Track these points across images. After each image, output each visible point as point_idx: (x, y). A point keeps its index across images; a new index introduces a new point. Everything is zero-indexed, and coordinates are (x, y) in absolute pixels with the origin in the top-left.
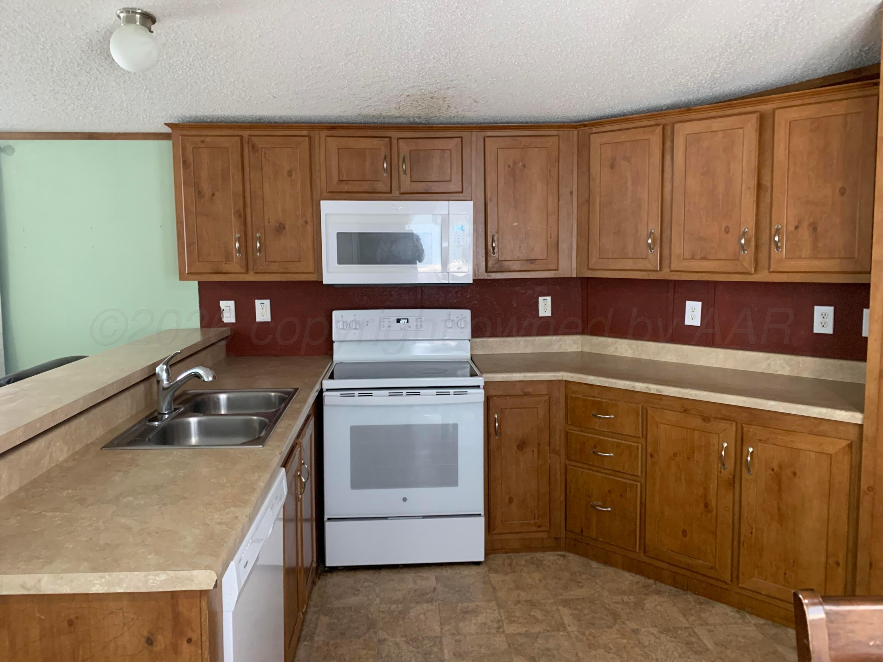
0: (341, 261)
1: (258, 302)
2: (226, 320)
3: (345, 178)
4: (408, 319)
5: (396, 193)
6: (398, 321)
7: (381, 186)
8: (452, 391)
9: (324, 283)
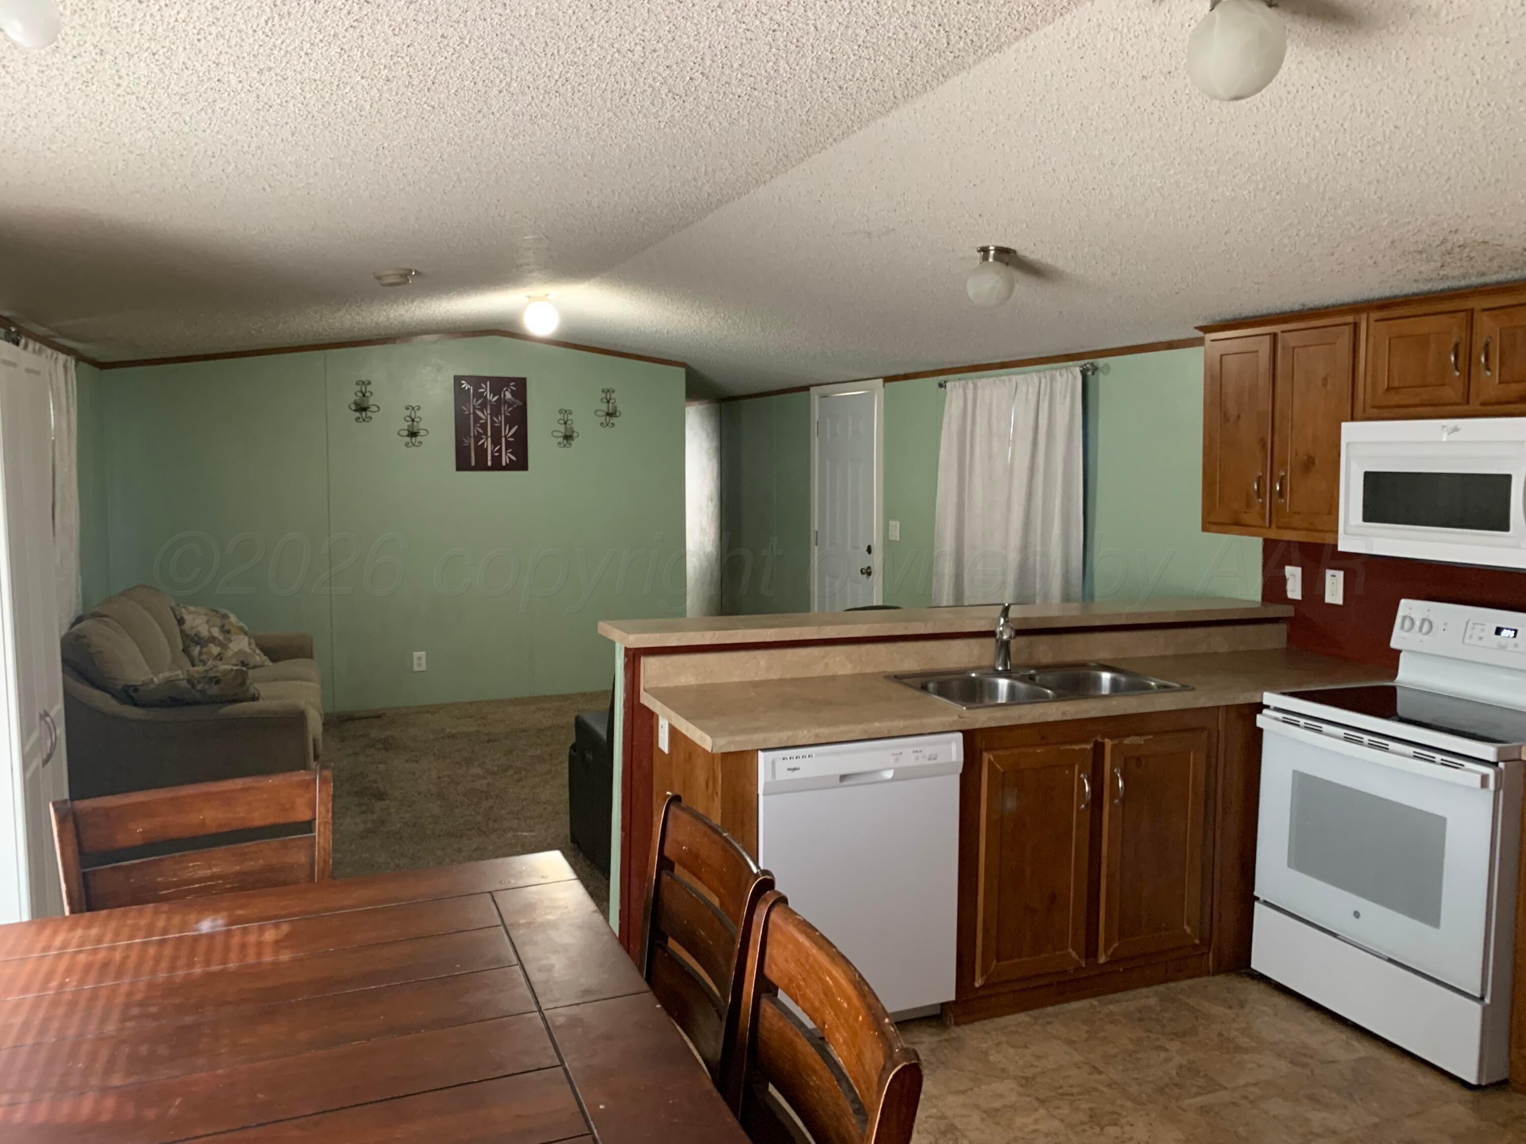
0: (1369, 516)
1: (1329, 573)
2: (1290, 595)
3: (1397, 384)
4: (1516, 631)
5: (1474, 405)
6: (1498, 631)
7: (1449, 393)
8: (1439, 757)
9: (1341, 548)
